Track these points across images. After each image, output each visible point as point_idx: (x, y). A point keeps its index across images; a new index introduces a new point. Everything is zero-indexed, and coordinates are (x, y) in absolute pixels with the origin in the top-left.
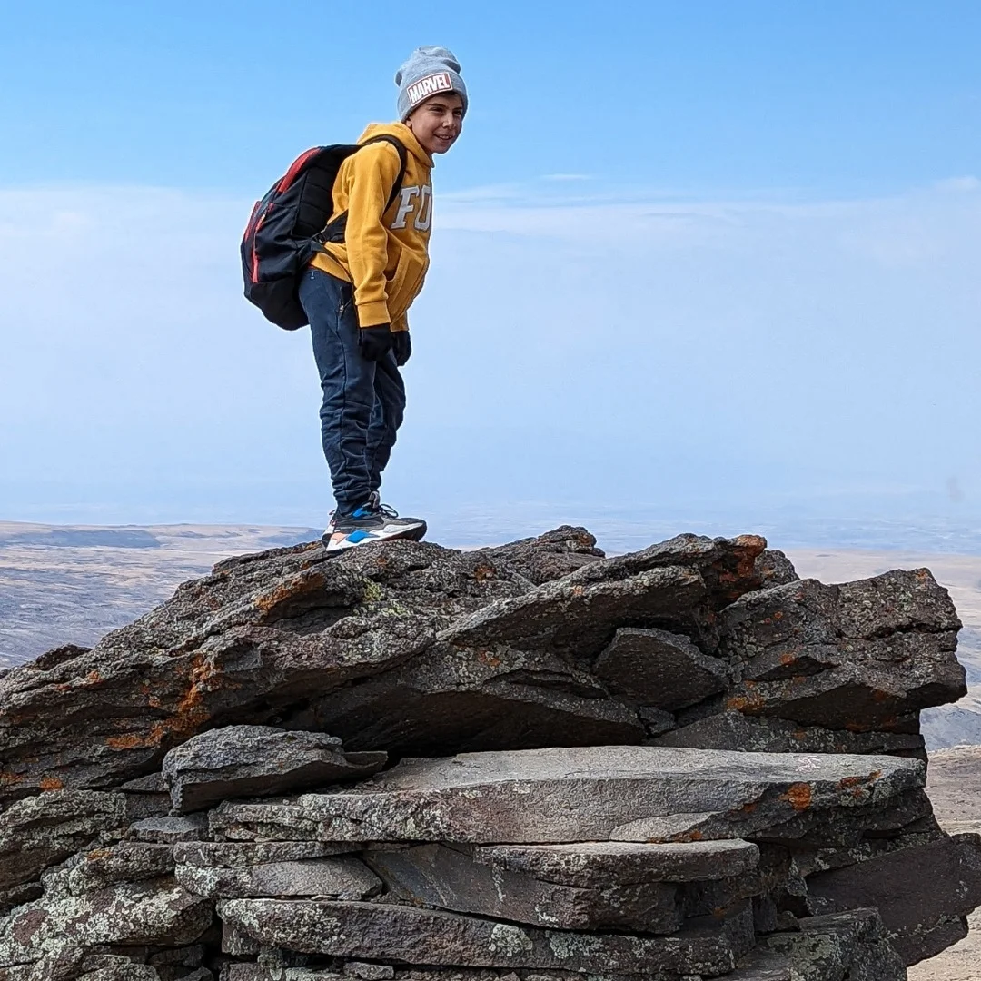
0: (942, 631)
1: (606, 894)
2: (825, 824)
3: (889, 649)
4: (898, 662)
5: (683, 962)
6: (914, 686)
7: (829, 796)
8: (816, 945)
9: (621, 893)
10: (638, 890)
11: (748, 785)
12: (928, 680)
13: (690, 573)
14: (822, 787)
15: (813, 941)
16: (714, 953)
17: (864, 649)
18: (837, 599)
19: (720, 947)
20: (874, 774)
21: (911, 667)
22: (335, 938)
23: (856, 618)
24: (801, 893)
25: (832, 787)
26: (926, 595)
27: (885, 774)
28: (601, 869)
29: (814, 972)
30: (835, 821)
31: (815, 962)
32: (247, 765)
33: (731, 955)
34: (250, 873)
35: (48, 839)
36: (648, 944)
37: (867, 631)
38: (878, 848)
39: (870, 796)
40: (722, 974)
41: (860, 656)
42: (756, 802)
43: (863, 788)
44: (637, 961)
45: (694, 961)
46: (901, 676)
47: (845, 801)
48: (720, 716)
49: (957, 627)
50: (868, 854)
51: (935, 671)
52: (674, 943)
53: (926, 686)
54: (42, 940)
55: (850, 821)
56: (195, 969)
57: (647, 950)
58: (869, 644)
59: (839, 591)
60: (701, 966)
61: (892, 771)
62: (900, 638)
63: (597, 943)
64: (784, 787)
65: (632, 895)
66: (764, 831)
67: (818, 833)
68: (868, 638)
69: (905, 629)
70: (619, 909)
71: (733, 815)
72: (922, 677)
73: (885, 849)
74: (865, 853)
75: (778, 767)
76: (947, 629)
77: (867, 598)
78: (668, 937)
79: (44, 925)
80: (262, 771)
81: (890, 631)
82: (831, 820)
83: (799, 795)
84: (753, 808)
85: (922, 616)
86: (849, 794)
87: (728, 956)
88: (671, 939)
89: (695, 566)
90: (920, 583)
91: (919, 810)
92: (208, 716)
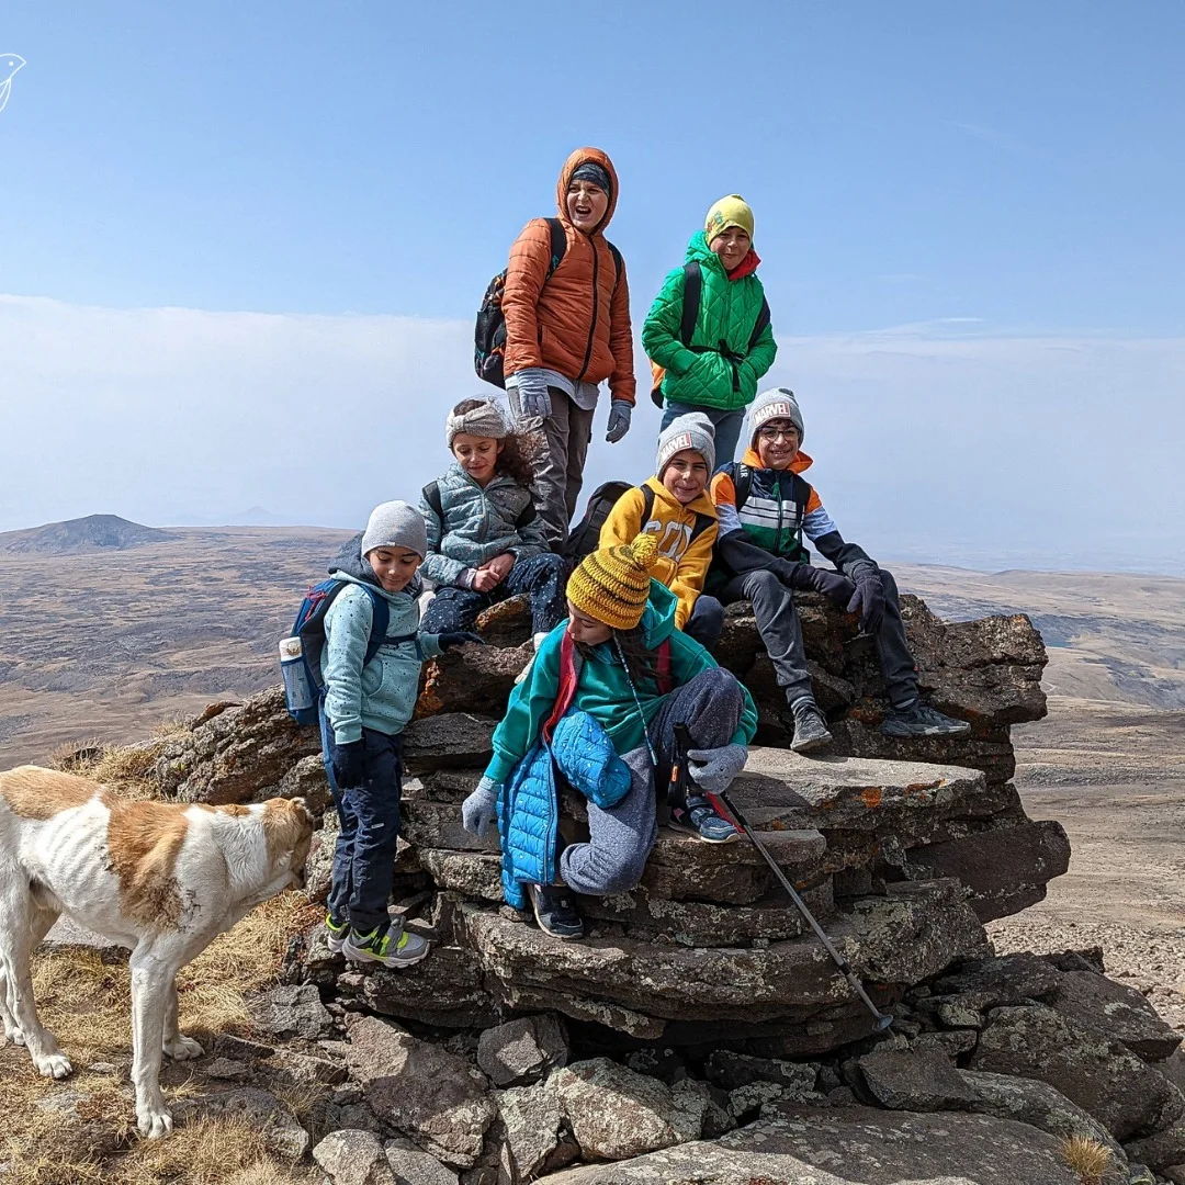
0: (1030, 664)
1: (687, 872)
2: (897, 819)
3: (983, 677)
4: (989, 688)
5: (754, 928)
6: (1001, 707)
7: (896, 798)
8: (891, 911)
9: (701, 871)
10: (717, 870)
11: (826, 787)
12: (1012, 703)
13: (815, 613)
14: (891, 791)
15: (889, 907)
16: (782, 921)
17: (961, 676)
18: (942, 636)
19: (787, 917)
20: (938, 783)
21: (1001, 692)
22: (492, 885)
23: (957, 652)
24: (898, 863)
25: (900, 792)
26: (1019, 635)
27: (948, 782)
28: (682, 853)
29: (885, 933)
30: (905, 817)
31: (888, 925)
32: (452, 744)
33: (798, 923)
34: (440, 829)
35: (323, 787)
36: (724, 912)
37: (966, 663)
38: (975, 828)
39: (933, 800)
40: (788, 938)
41: (957, 681)
42: (833, 801)
43: (927, 794)
44: (714, 925)
45: (763, 927)
46: (992, 698)
47: (910, 803)
48: (841, 723)
49: (1044, 663)
50: (965, 833)
51: (1018, 696)
52: (747, 912)
53: (1010, 708)
54: (318, 861)
55: (918, 818)
56: (420, 891)
57: (723, 917)
58: (967, 672)
59: (945, 630)
60: (770, 931)
61: (954, 781)
62: (993, 669)
63: (682, 909)
64: (858, 790)
65: (712, 873)
66: (841, 823)
67: (891, 826)
68: (966, 668)
69: (998, 662)
70: (699, 884)
71: (812, 810)
72: (1007, 700)
73: (980, 830)
74: (961, 831)
75: (861, 772)
76: (1034, 663)
77: (968, 637)
78: (744, 906)
79: (319, 850)
80: (465, 750)
81: (985, 663)
82: (901, 816)
83: (871, 797)
84: (830, 806)
85: (1013, 652)
86: (915, 798)
87: (795, 924)
88: (746, 909)
89: (820, 607)
90: (1016, 625)
91: (1008, 801)
92: (441, 705)
